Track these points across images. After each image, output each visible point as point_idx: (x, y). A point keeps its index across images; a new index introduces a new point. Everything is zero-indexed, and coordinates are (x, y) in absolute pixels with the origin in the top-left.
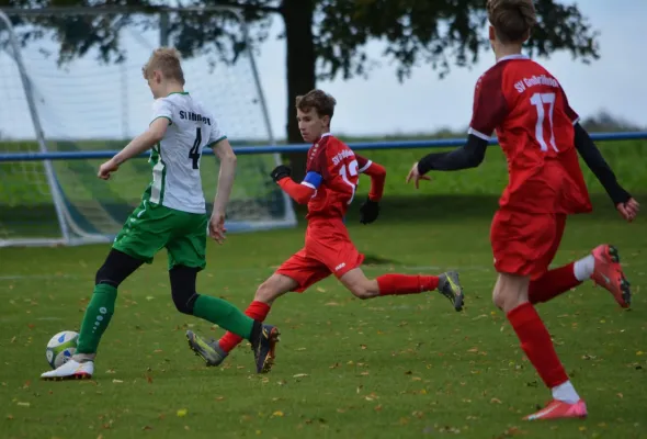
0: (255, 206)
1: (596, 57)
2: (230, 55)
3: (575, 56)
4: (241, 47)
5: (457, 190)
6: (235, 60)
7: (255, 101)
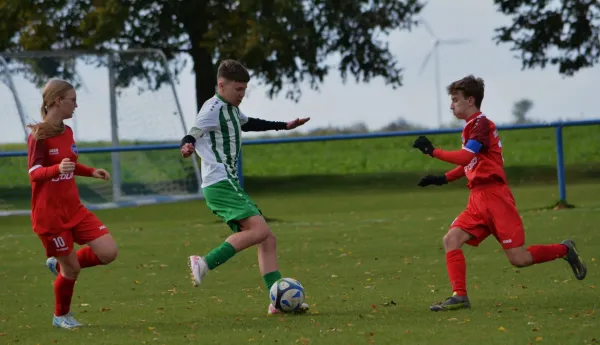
0: (172, 186)
1: (400, 84)
2: (154, 84)
3: (387, 83)
4: (164, 78)
5: (314, 172)
6: (158, 86)
7: (175, 113)
